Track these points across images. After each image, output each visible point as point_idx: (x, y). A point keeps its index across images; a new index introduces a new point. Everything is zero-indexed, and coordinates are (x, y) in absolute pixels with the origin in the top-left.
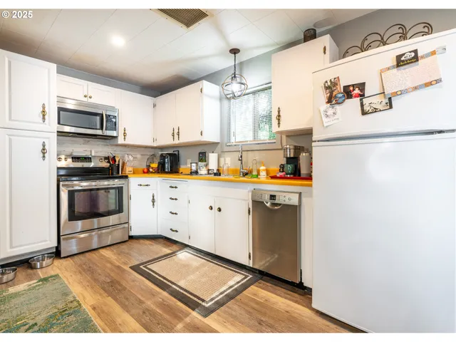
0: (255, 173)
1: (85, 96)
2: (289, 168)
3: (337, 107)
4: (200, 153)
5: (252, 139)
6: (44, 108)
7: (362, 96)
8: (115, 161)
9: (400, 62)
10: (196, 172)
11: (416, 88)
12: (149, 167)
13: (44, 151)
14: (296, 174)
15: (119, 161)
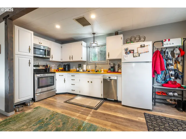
0: (100, 71)
1: (40, 43)
2: (112, 69)
3: (128, 55)
4: (79, 65)
5: (97, 60)
6: (30, 47)
7: (133, 53)
8: (48, 67)
9: (141, 46)
10: (79, 71)
11: (144, 52)
12: (58, 69)
13: (30, 63)
14: (114, 71)
15: (49, 67)
